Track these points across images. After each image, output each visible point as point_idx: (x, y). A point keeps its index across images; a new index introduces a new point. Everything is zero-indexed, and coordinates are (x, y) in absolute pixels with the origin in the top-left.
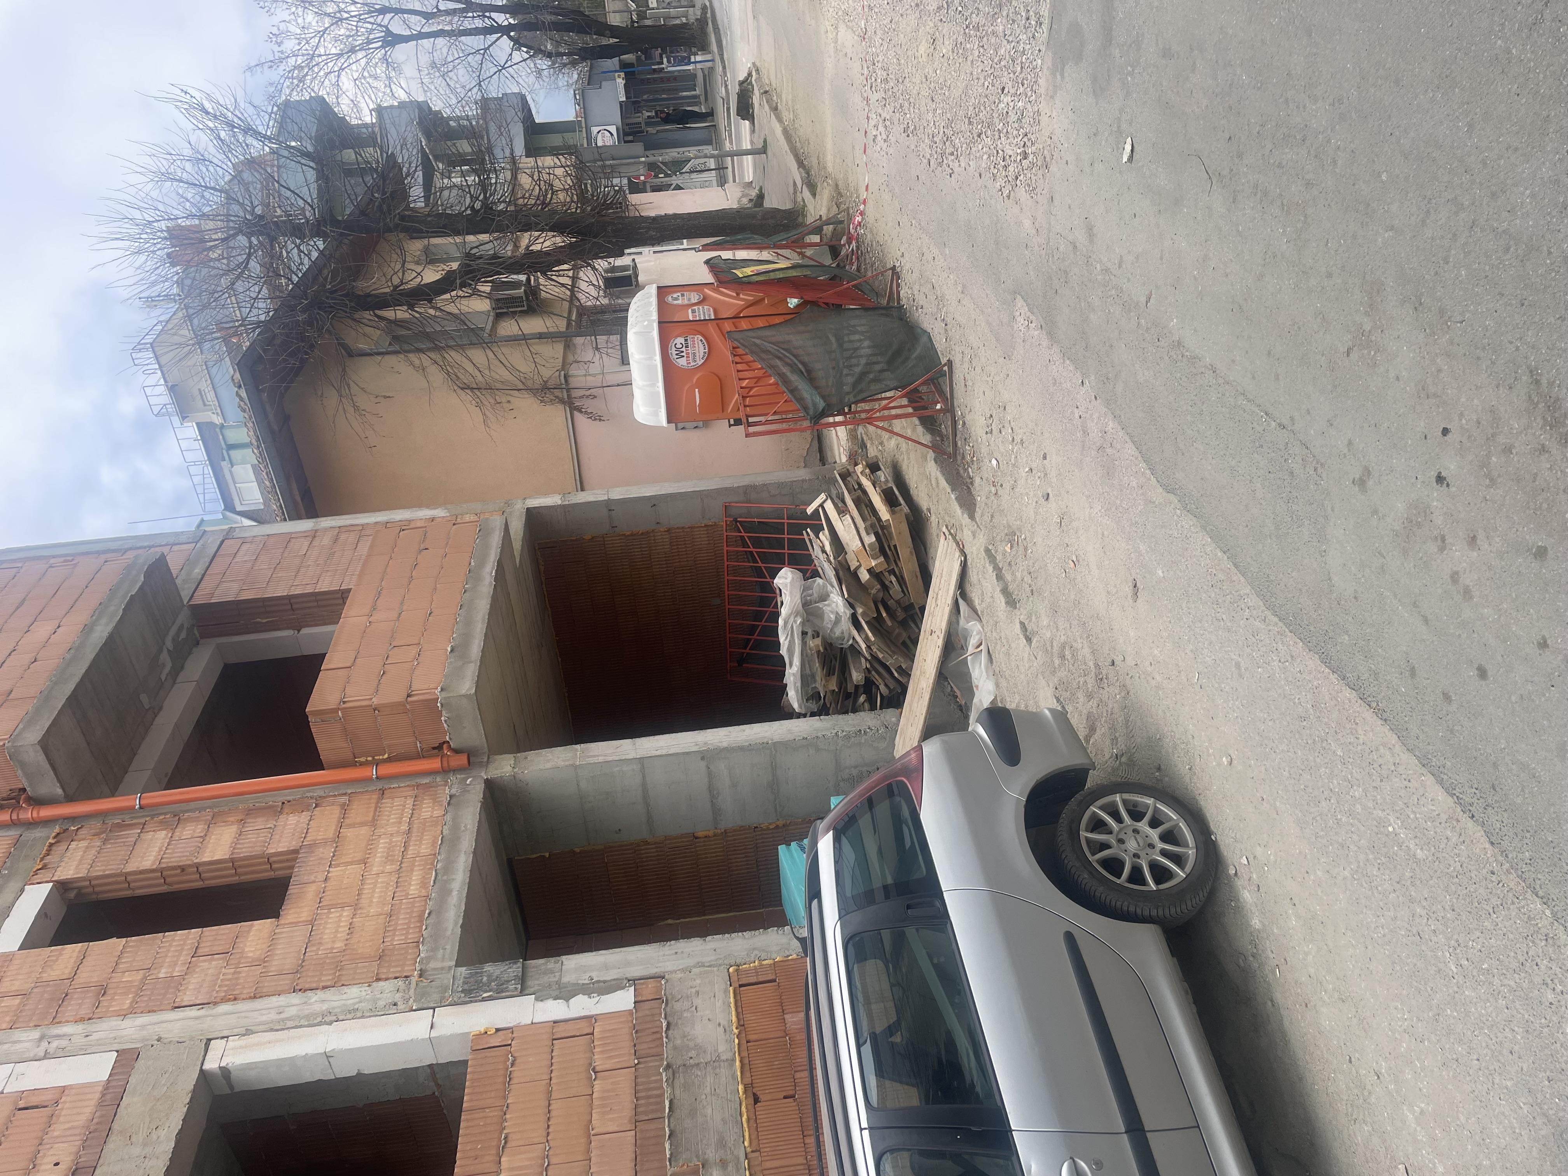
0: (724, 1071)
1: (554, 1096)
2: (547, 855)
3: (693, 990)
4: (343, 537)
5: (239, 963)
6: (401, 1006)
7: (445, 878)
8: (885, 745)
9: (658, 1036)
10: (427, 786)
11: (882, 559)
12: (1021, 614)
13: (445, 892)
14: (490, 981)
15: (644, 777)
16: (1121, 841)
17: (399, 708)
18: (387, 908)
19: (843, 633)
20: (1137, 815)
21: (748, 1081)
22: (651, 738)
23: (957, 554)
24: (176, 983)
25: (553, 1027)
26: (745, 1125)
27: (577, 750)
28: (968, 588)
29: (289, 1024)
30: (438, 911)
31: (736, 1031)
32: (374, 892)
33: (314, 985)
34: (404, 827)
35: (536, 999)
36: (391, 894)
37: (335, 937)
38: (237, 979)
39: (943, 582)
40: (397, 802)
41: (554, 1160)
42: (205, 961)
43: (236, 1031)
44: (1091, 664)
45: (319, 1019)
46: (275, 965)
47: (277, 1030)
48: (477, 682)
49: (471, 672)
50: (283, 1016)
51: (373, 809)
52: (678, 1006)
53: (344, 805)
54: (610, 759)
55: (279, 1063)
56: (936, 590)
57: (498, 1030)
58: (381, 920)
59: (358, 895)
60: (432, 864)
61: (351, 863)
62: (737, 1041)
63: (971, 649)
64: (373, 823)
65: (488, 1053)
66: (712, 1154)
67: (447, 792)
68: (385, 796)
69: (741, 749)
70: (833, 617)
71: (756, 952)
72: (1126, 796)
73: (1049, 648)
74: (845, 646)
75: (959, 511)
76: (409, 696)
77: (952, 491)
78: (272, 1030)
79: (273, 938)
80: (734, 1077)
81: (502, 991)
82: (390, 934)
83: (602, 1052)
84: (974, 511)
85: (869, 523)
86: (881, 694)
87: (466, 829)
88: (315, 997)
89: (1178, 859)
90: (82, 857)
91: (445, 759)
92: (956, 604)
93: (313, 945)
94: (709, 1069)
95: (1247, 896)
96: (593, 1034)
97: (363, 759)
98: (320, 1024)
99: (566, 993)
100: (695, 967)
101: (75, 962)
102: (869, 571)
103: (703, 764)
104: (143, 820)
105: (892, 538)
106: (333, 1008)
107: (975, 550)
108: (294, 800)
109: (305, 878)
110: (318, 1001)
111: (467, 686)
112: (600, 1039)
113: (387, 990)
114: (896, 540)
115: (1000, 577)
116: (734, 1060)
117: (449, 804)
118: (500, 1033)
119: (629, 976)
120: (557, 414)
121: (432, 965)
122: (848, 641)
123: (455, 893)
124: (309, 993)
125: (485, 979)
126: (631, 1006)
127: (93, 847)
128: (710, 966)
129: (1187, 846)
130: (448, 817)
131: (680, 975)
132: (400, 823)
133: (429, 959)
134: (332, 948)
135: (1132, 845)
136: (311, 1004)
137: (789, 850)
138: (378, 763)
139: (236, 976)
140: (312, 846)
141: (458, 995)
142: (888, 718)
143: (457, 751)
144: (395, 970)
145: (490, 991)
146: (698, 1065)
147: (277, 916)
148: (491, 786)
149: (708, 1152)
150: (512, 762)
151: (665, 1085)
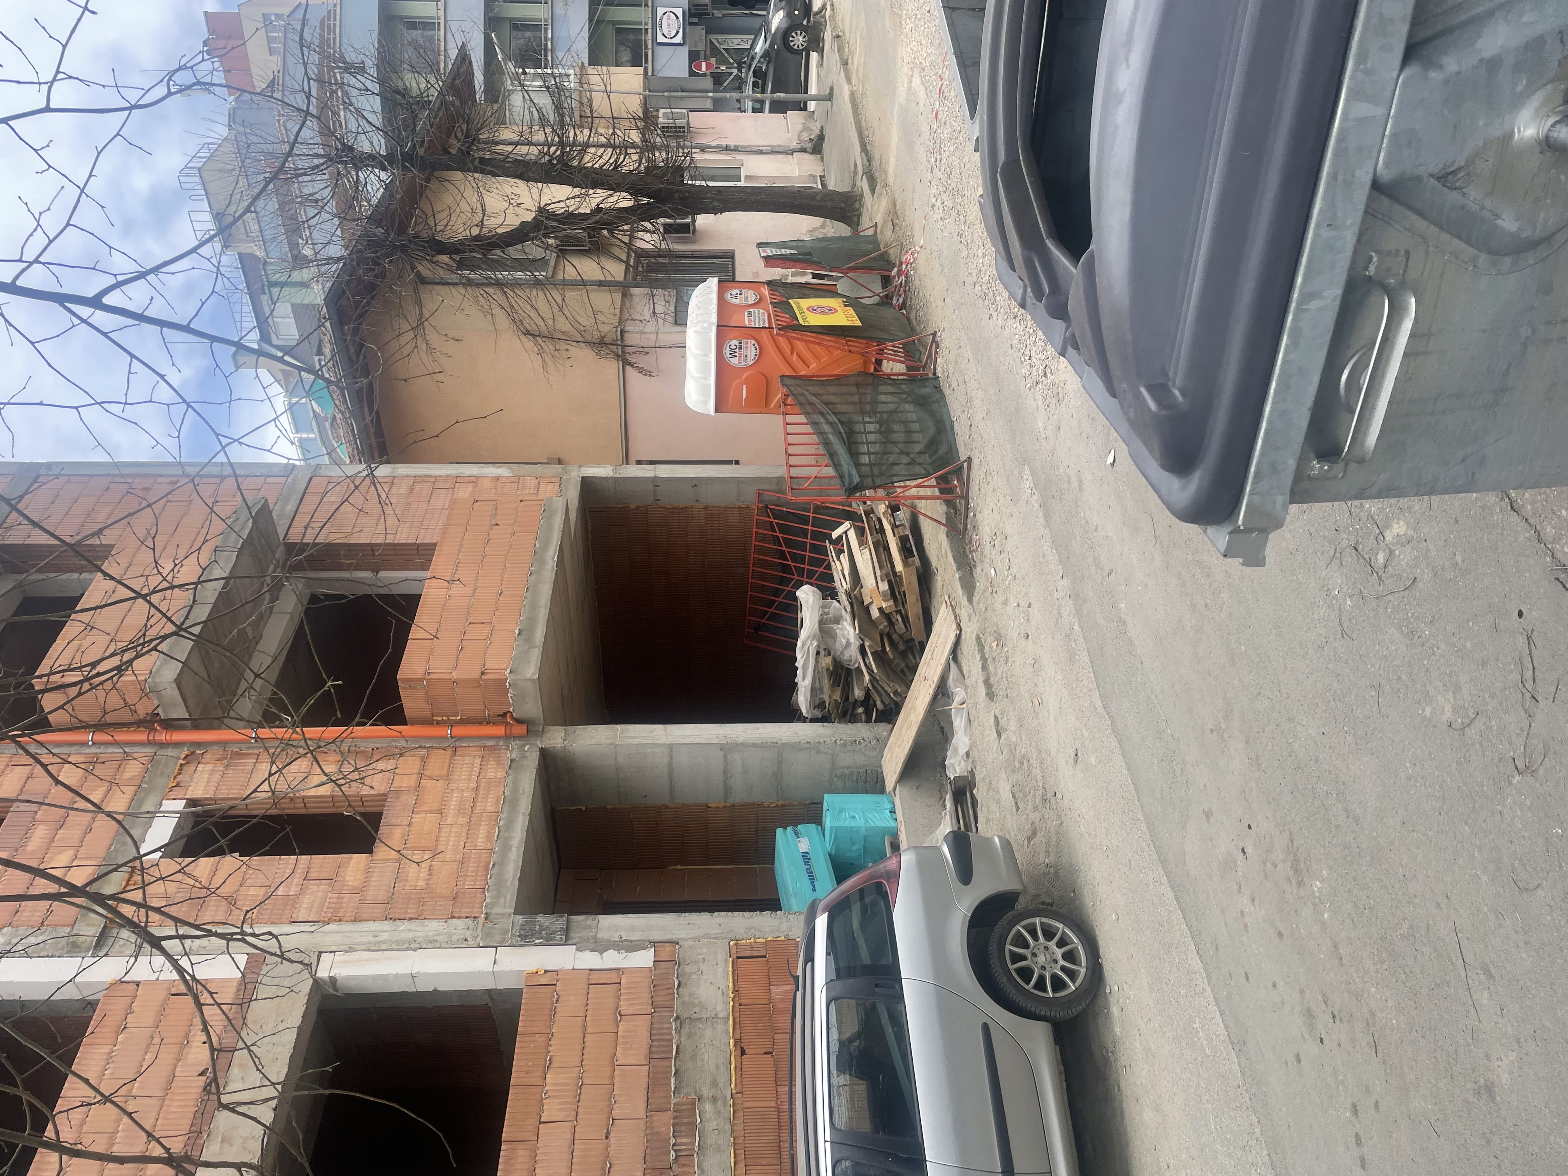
0: (720, 1027)
1: (588, 1030)
2: (584, 808)
3: (701, 957)
4: (418, 487)
5: (342, 889)
6: (471, 942)
7: (506, 834)
8: (875, 754)
9: (670, 991)
10: (492, 749)
11: (891, 603)
12: (996, 708)
13: (506, 848)
14: (541, 930)
15: (671, 758)
16: (1034, 955)
17: (476, 683)
18: (459, 857)
19: (851, 656)
20: (1049, 934)
21: (738, 1036)
22: (680, 726)
23: (954, 626)
24: (292, 901)
25: (589, 975)
26: (733, 1072)
27: (617, 730)
28: (959, 655)
29: (383, 947)
30: (501, 864)
31: (732, 995)
32: (449, 840)
33: (402, 916)
34: (473, 785)
35: (577, 949)
36: (462, 843)
37: (418, 876)
38: (341, 903)
39: (940, 641)
40: (468, 760)
41: (586, 1081)
42: (314, 885)
43: (341, 948)
44: (1041, 784)
45: (406, 946)
46: (370, 895)
47: (374, 951)
48: (540, 668)
49: (535, 655)
50: (378, 939)
51: (447, 764)
52: (687, 969)
53: (422, 758)
54: (645, 742)
55: (376, 977)
56: (934, 646)
57: (546, 971)
58: (455, 865)
59: (436, 841)
60: (496, 820)
61: (430, 812)
62: (731, 1003)
63: (955, 704)
64: (448, 777)
65: (539, 989)
66: (706, 1092)
67: (509, 755)
68: (457, 753)
69: (755, 745)
70: (844, 641)
71: (752, 931)
72: (1044, 920)
73: (1013, 749)
74: (851, 667)
75: (960, 591)
76: (483, 673)
77: (958, 569)
78: (369, 950)
79: (368, 871)
80: (727, 1032)
81: (551, 940)
82: (462, 878)
83: (626, 999)
84: (973, 595)
85: (884, 571)
86: (877, 709)
87: (524, 793)
88: (404, 926)
89: (1072, 975)
90: (209, 779)
91: (508, 728)
92: (948, 664)
93: (401, 881)
94: (709, 1023)
95: (1115, 1010)
96: (620, 983)
97: (439, 718)
98: (407, 949)
99: (601, 947)
100: (703, 937)
101: (209, 874)
102: (881, 610)
103: (722, 753)
104: (257, 751)
105: (902, 585)
106: (419, 937)
107: (970, 631)
108: (382, 748)
109: (393, 821)
110: (406, 930)
111: (531, 670)
112: (626, 988)
113: (459, 927)
114: (905, 587)
115: (984, 667)
116: (728, 1019)
117: (510, 767)
118: (548, 974)
119: (651, 938)
120: (611, 367)
121: (496, 910)
122: (855, 663)
123: (514, 849)
124: (398, 922)
125: (537, 927)
126: (651, 964)
127: (218, 771)
128: (715, 938)
129: (1080, 965)
130: (509, 780)
131: (690, 943)
132: (470, 780)
133: (492, 905)
134: (416, 886)
135: (1041, 959)
136: (400, 932)
137: (785, 832)
138: (452, 724)
139: (340, 900)
140: (398, 792)
141: (517, 938)
142: (880, 731)
143: (519, 721)
144: (465, 911)
145: (541, 938)
146: (700, 1019)
147: (370, 852)
148: (545, 755)
149: (703, 1089)
150: (563, 734)
151: (674, 1032)
